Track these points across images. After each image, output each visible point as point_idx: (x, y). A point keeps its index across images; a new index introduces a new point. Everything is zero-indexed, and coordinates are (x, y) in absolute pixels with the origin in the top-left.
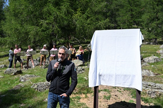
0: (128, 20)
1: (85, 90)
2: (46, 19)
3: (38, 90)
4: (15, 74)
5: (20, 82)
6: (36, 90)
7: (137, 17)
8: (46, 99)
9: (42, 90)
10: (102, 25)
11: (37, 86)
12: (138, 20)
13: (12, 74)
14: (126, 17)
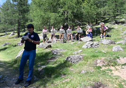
0: (113, 9)
1: (112, 62)
2: (62, 8)
3: (72, 62)
4: (47, 48)
5: (53, 54)
6: (70, 62)
7: (119, 6)
8: (83, 71)
9: (76, 62)
10: (102, 11)
11: (70, 59)
12: (120, 8)
13: (44, 48)
14: (112, 6)
